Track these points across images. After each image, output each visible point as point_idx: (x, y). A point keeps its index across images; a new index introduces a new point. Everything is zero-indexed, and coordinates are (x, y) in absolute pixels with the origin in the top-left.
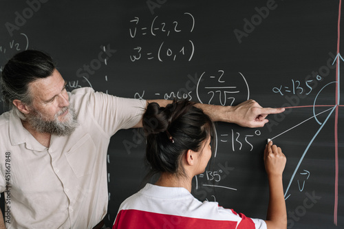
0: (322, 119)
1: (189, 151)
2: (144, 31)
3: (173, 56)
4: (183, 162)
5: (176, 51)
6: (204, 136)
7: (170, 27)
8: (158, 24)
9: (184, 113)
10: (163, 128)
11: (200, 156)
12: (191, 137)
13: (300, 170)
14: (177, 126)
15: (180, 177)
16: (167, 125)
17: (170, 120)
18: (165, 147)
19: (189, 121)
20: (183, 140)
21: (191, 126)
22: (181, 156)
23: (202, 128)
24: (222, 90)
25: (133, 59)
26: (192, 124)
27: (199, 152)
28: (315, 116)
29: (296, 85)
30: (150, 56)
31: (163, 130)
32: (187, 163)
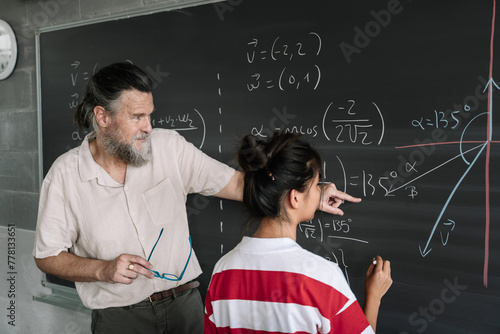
0: (470, 157)
1: (293, 191)
2: (264, 55)
3: (296, 84)
4: (286, 205)
5: (300, 78)
6: (310, 175)
7: (293, 50)
8: (279, 47)
9: (286, 146)
10: (261, 163)
11: (306, 198)
12: (295, 174)
13: (444, 219)
14: (278, 162)
15: (284, 223)
16: (266, 161)
17: (270, 155)
18: (264, 186)
19: (292, 156)
20: (286, 178)
21: (295, 162)
22: (284, 198)
23: (308, 164)
24: (353, 124)
25: (251, 87)
26: (295, 159)
27: (305, 193)
28: (462, 154)
29: (440, 116)
30: (270, 85)
31: (262, 167)
32: (292, 207)
